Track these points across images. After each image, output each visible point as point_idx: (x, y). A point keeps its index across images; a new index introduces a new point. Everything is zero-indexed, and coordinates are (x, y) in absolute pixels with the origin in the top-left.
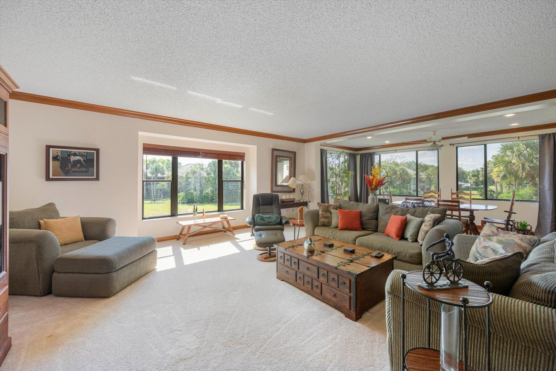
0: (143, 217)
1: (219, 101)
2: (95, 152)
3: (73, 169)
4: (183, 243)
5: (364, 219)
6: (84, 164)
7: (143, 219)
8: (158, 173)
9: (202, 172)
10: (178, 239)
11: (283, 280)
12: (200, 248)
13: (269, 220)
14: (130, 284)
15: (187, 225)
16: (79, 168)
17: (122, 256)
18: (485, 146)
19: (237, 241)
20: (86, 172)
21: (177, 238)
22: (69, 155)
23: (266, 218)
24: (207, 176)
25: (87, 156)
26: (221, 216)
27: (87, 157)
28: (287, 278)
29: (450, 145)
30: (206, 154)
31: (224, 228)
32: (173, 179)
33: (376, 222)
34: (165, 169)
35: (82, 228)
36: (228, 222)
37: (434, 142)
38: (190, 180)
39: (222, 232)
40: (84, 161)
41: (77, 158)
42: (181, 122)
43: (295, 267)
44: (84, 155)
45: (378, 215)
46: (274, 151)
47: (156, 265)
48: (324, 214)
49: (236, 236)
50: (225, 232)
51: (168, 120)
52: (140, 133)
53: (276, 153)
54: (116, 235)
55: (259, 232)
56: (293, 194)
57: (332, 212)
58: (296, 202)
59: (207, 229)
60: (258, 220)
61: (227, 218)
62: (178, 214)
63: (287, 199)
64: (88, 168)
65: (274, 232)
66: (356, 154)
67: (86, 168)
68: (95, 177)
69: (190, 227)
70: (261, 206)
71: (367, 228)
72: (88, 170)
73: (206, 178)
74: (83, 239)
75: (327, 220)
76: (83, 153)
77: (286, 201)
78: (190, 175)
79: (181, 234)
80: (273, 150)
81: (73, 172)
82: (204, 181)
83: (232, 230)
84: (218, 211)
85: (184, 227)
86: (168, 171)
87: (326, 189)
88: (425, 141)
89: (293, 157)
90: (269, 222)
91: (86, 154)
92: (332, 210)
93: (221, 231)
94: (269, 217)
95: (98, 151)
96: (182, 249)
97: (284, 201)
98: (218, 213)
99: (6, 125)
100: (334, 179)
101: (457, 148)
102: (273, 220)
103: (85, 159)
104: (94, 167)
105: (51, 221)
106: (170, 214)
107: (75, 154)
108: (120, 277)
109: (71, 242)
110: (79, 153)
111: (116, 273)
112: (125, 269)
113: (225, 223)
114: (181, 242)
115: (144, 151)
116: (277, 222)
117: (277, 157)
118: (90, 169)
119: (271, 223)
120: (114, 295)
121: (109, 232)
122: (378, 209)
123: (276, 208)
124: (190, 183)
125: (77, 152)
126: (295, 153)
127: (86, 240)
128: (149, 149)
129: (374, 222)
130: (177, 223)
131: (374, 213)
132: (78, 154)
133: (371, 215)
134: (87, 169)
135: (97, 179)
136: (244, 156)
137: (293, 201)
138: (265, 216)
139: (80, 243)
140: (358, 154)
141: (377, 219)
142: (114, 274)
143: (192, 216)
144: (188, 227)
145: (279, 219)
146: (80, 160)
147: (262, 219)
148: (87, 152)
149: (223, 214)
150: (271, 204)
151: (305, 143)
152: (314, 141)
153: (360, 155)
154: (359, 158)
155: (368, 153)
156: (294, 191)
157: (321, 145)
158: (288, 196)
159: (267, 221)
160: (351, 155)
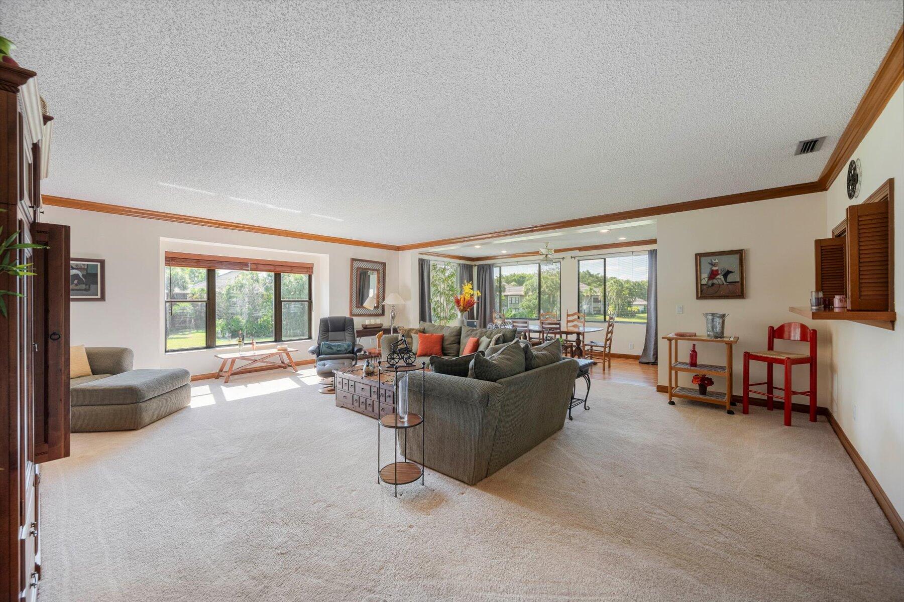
0: (165, 350)
1: (270, 206)
2: (99, 264)
4: (224, 382)
5: (446, 343)
6: (84, 279)
7: (166, 351)
8: (175, 286)
9: (256, 285)
10: (217, 378)
11: (342, 407)
12: (248, 385)
13: (339, 349)
14: (160, 419)
15: (229, 358)
16: (76, 285)
17: (150, 387)
18: (605, 259)
19: (299, 377)
20: (85, 290)
21: (217, 376)
23: (334, 346)
24: (264, 293)
25: (87, 269)
26: (279, 347)
27: (87, 271)
28: (346, 403)
29: (572, 257)
30: (257, 265)
31: (283, 363)
32: (208, 299)
33: (458, 346)
34: (187, 279)
35: (88, 360)
36: (288, 354)
37: (547, 255)
38: (234, 300)
39: (281, 369)
40: (83, 275)
41: (74, 272)
42: (219, 224)
43: (352, 390)
44: (84, 269)
45: (460, 339)
46: (354, 262)
47: (190, 402)
49: (299, 372)
50: (285, 368)
51: (201, 221)
52: (162, 239)
53: (356, 264)
55: (322, 362)
56: (381, 318)
57: (413, 337)
58: (383, 327)
59: (259, 365)
60: (324, 349)
61: (286, 350)
62: (217, 345)
63: (373, 325)
64: (90, 285)
65: (341, 361)
66: (471, 265)
67: (86, 285)
68: (99, 296)
69: (233, 361)
70: (330, 333)
71: (449, 353)
72: (89, 287)
73: (263, 295)
74: (91, 373)
76: (82, 266)
77: (370, 327)
78: (235, 292)
79: (221, 370)
80: (353, 260)
82: (260, 301)
83: (293, 364)
84: (275, 341)
85: (225, 361)
86: (193, 283)
87: (428, 311)
88: (537, 253)
89: (381, 270)
90: (338, 351)
91: (86, 267)
92: (413, 335)
93: (280, 367)
94: (339, 345)
95: (102, 262)
96: (223, 388)
97: (367, 327)
98: (274, 343)
100: (438, 298)
101: (579, 261)
102: (343, 349)
103: (85, 274)
104: (97, 284)
106: (204, 345)
108: (149, 409)
109: (76, 376)
110: (77, 265)
111: (145, 403)
112: (154, 400)
113: (284, 355)
114: (222, 380)
115: (167, 262)
116: (349, 350)
117: (358, 268)
119: (341, 352)
120: (142, 428)
121: (126, 364)
122: (461, 332)
123: (350, 335)
124: (235, 304)
125: (74, 264)
126: (384, 264)
127: (93, 374)
128: (173, 259)
129: (455, 346)
130: (215, 356)
131: (456, 337)
132: (75, 267)
133: (452, 339)
134: (87, 287)
135: (103, 298)
136: (312, 268)
137: (380, 327)
138: (333, 344)
139: (88, 377)
140: (475, 265)
141: (459, 343)
142: (143, 405)
143: (238, 347)
144: (231, 360)
145: (351, 347)
146: (77, 275)
147: (330, 347)
148: (87, 264)
149: (282, 345)
150: (343, 330)
151: (399, 250)
152: (410, 249)
153: (477, 267)
154: (475, 270)
155: (486, 264)
156: (383, 314)
157: (420, 254)
158: (374, 320)
159: (335, 349)
160: (465, 266)
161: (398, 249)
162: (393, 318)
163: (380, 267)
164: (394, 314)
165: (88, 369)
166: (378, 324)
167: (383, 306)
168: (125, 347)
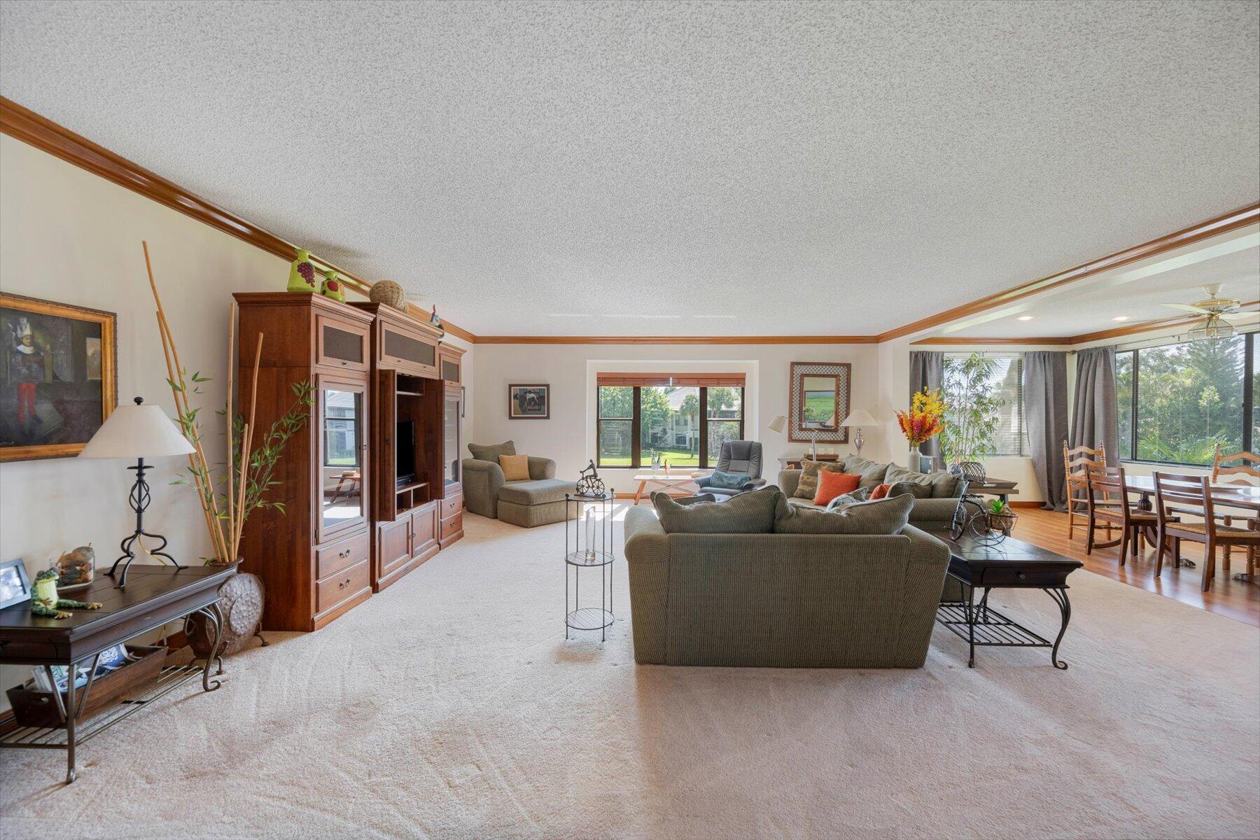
2: (546, 388)
3: (529, 408)
6: (538, 401)
14: (549, 524)
16: (533, 406)
17: (540, 494)
22: (525, 393)
25: (539, 393)
26: (694, 473)
30: (679, 380)
32: (635, 416)
35: (529, 466)
40: (537, 398)
41: (532, 395)
42: (635, 341)
46: (797, 366)
48: (806, 477)
52: (591, 361)
53: (800, 370)
54: (556, 478)
56: (840, 446)
60: (714, 479)
62: (641, 465)
63: (822, 455)
66: (1065, 353)
68: (546, 415)
69: (644, 483)
70: (732, 461)
74: (529, 477)
75: (810, 488)
77: (817, 458)
79: (639, 492)
80: (795, 364)
81: (529, 410)
84: (700, 467)
89: (843, 375)
90: (729, 484)
95: (548, 387)
97: (812, 458)
98: (697, 469)
99: (458, 382)
105: (505, 457)
106: (629, 465)
107: (530, 392)
109: (516, 477)
110: (533, 390)
115: (599, 383)
117: (803, 376)
118: (542, 406)
121: (548, 473)
123: (754, 466)
126: (848, 366)
127: (526, 478)
128: (605, 379)
134: (540, 407)
135: (548, 417)
136: (745, 379)
139: (522, 479)
140: (1074, 352)
142: (532, 508)
146: (534, 398)
147: (720, 478)
150: (748, 458)
151: (878, 342)
152: (891, 339)
153: (1076, 356)
154: (1072, 364)
155: (1096, 348)
156: (846, 441)
157: (913, 343)
158: (823, 449)
159: (726, 481)
160: (1044, 356)
161: (877, 339)
162: (859, 448)
163: (841, 372)
164: (860, 441)
165: (527, 474)
166: (831, 456)
167: (847, 429)
168: (549, 458)
